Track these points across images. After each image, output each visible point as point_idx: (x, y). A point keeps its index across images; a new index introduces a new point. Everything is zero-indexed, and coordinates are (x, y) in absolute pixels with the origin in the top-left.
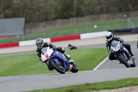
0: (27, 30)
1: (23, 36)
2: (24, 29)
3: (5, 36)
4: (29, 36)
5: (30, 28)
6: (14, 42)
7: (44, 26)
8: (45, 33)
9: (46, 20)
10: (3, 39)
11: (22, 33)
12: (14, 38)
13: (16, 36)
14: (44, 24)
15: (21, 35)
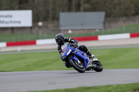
0: (107, 25)
1: (103, 31)
2: (104, 23)
3: (84, 30)
4: (109, 30)
5: (110, 22)
6: (93, 35)
7: (124, 21)
8: (124, 29)
9: (126, 15)
10: (82, 32)
11: (102, 27)
12: (93, 31)
13: (95, 29)
14: (124, 19)
15: (101, 29)
